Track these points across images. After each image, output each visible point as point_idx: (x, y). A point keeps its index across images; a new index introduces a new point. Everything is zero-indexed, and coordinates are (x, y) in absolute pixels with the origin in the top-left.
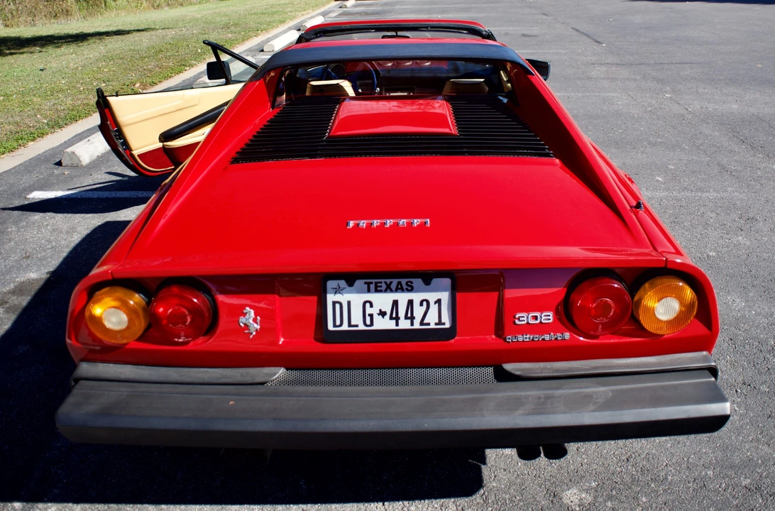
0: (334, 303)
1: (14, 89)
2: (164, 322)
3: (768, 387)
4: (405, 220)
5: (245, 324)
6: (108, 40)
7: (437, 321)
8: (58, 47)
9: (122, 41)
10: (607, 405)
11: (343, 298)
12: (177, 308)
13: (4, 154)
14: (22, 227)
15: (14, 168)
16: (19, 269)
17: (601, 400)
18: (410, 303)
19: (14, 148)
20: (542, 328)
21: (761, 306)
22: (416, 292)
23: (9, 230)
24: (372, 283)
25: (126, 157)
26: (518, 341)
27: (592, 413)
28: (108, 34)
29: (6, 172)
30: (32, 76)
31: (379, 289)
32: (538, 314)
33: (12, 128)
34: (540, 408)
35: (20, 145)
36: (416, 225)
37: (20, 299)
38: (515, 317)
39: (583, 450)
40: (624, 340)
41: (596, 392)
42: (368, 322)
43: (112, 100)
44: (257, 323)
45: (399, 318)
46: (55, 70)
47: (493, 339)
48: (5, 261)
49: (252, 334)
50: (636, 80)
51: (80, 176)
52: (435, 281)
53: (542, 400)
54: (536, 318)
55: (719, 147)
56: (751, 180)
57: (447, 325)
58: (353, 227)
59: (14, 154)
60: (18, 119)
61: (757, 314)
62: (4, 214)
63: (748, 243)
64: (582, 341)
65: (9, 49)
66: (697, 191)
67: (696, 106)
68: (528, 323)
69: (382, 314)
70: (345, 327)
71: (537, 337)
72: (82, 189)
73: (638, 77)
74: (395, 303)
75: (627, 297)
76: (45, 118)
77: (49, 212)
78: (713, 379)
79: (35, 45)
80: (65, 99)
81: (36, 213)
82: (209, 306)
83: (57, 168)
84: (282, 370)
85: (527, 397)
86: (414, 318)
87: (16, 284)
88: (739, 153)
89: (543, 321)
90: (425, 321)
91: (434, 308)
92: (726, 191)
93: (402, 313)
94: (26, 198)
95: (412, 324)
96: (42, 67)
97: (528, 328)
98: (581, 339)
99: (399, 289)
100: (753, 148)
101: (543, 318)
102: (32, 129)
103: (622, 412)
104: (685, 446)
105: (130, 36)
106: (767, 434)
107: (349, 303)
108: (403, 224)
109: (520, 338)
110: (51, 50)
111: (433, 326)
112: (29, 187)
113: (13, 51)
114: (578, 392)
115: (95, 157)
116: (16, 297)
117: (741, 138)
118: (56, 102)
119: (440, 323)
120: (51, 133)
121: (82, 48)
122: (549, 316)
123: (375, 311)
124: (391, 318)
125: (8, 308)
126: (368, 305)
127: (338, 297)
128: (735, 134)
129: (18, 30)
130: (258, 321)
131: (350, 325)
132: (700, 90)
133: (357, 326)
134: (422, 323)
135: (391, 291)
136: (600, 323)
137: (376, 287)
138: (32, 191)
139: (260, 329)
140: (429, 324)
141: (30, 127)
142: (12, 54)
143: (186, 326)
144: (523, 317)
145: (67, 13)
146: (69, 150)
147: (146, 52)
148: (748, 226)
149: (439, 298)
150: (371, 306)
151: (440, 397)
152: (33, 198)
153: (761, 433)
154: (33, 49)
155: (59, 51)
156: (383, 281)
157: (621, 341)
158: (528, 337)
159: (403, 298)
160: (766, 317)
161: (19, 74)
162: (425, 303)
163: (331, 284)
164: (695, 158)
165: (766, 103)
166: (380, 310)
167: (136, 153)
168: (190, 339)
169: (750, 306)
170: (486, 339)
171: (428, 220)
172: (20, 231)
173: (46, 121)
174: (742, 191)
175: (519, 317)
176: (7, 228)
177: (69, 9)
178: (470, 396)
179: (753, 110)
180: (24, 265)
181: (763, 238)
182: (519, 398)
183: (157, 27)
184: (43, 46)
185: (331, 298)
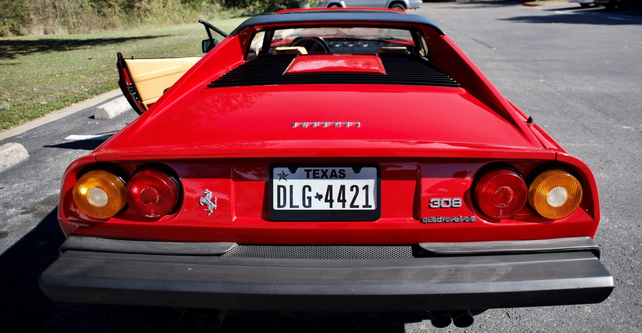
0: (279, 187)
1: (67, 70)
2: (138, 200)
3: (633, 282)
4: (340, 123)
5: (204, 204)
6: (139, 41)
7: (365, 204)
8: (104, 45)
9: (149, 42)
10: (508, 277)
11: (287, 183)
12: (148, 188)
13: (53, 110)
14: (58, 159)
15: (59, 120)
16: (50, 187)
17: (503, 273)
18: (343, 188)
19: (61, 107)
20: (452, 211)
21: (622, 222)
22: (347, 179)
23: (48, 160)
24: (311, 170)
25: (138, 106)
26: (432, 222)
27: (496, 283)
28: (140, 38)
29: (52, 122)
30: (82, 63)
31: (316, 175)
32: (449, 200)
33: (63, 94)
34: (452, 278)
35: (66, 105)
36: (349, 126)
37: (47, 207)
38: (430, 202)
39: (484, 327)
40: (521, 224)
41: (498, 267)
42: (307, 204)
43: (128, 62)
44: (214, 203)
45: (333, 201)
46: (99, 59)
47: (411, 221)
48: (40, 181)
49: (210, 212)
50: (517, 71)
51: (106, 126)
52: (364, 170)
53: (453, 272)
54: (447, 203)
55: (581, 114)
56: (606, 136)
57: (373, 208)
58: (297, 127)
59: (60, 111)
60: (67, 88)
61: (619, 228)
62: (46, 150)
63: (608, 178)
64: (486, 224)
65: (69, 47)
66: (566, 142)
67: (562, 87)
68: (441, 207)
69: (319, 197)
70: (287, 207)
71: (448, 219)
72: (106, 134)
73: (519, 69)
74: (330, 188)
75: (524, 186)
76: (87, 88)
77: (80, 149)
78: (597, 258)
79: (88, 45)
80: (103, 77)
81: (70, 150)
82: (176, 187)
83: (90, 121)
84: (235, 245)
85: (440, 269)
86: (345, 201)
87: (46, 197)
88: (596, 118)
89: (454, 206)
90: (355, 204)
91: (362, 193)
92: (588, 142)
93: (335, 197)
94: (64, 139)
95: (344, 206)
96: (90, 57)
97: (441, 211)
98: (485, 222)
99: (334, 176)
100: (606, 115)
101: (454, 203)
102: (76, 95)
103: (521, 282)
104: (568, 326)
105: (156, 40)
106: (636, 318)
107: (291, 187)
108: (339, 125)
109: (434, 220)
110: (98, 47)
111: (361, 208)
112: (67, 132)
113: (71, 48)
114: (484, 266)
115: (119, 113)
116: (44, 206)
117: (598, 108)
118: (97, 78)
119: (367, 205)
120: (90, 98)
121: (121, 46)
122: (459, 201)
123: (312, 194)
124: (326, 201)
125: (36, 214)
126: (307, 189)
127: (282, 182)
128: (593, 106)
129: (77, 35)
130: (216, 201)
131: (291, 206)
132: (565, 77)
133: (298, 207)
134: (352, 206)
135: (327, 178)
136: (501, 208)
137: (314, 174)
138: (69, 135)
139: (217, 207)
140: (357, 206)
141: (75, 93)
142: (70, 50)
143: (155, 203)
144: (437, 201)
145: (114, 26)
146: (100, 107)
147: (165, 49)
148: (607, 166)
149: (367, 184)
150: (310, 190)
151: (366, 269)
152: (69, 140)
153: (631, 317)
154: (86, 47)
155: (104, 48)
156: (320, 169)
157: (518, 224)
158: (441, 219)
159: (336, 184)
160: (626, 229)
161: (73, 62)
162: (354, 189)
163: (277, 171)
164: (564, 121)
165: (614, 86)
166: (317, 194)
167: (145, 103)
168: (159, 215)
169: (613, 222)
170: (406, 221)
171: (359, 123)
172: (56, 162)
173: (87, 90)
174: (600, 143)
175: (434, 201)
176: (46, 159)
177: (115, 22)
178: (391, 268)
179: (604, 90)
180: (55, 184)
181: (619, 175)
182: (433, 270)
183: (175, 34)
184: (93, 45)
185: (276, 182)
